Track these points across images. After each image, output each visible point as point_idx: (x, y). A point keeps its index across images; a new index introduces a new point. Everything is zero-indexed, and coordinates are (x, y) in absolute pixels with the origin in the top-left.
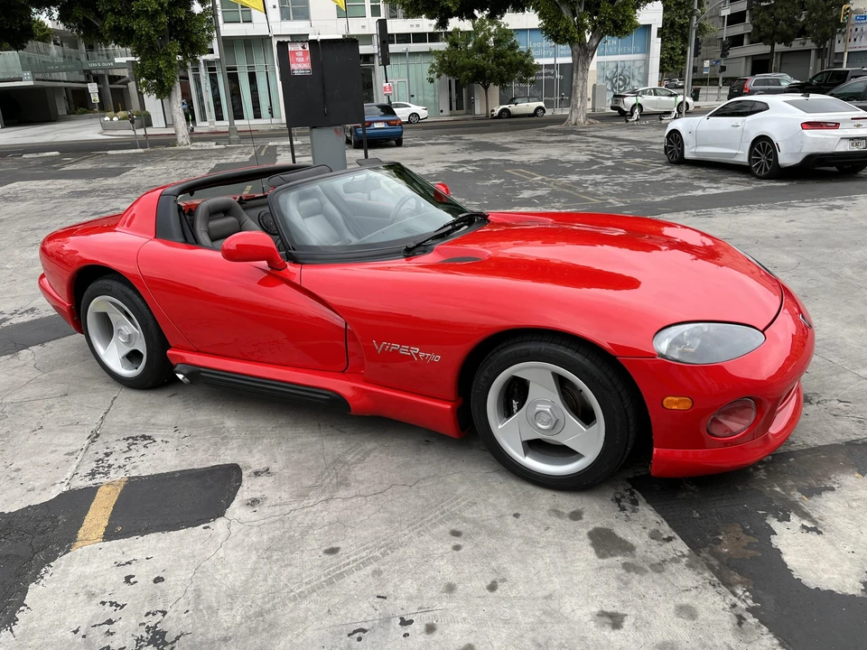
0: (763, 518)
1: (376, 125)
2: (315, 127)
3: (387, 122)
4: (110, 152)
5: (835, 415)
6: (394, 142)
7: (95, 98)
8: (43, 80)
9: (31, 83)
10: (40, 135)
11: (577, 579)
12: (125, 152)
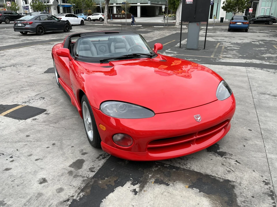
0: (128, 180)
1: (238, 24)
2: (190, 22)
3: (243, 23)
4: (154, 26)
5: (223, 165)
6: (245, 31)
7: (163, 10)
8: (154, 4)
9: (150, 5)
10: (147, 20)
11: (55, 168)
12: (158, 27)
